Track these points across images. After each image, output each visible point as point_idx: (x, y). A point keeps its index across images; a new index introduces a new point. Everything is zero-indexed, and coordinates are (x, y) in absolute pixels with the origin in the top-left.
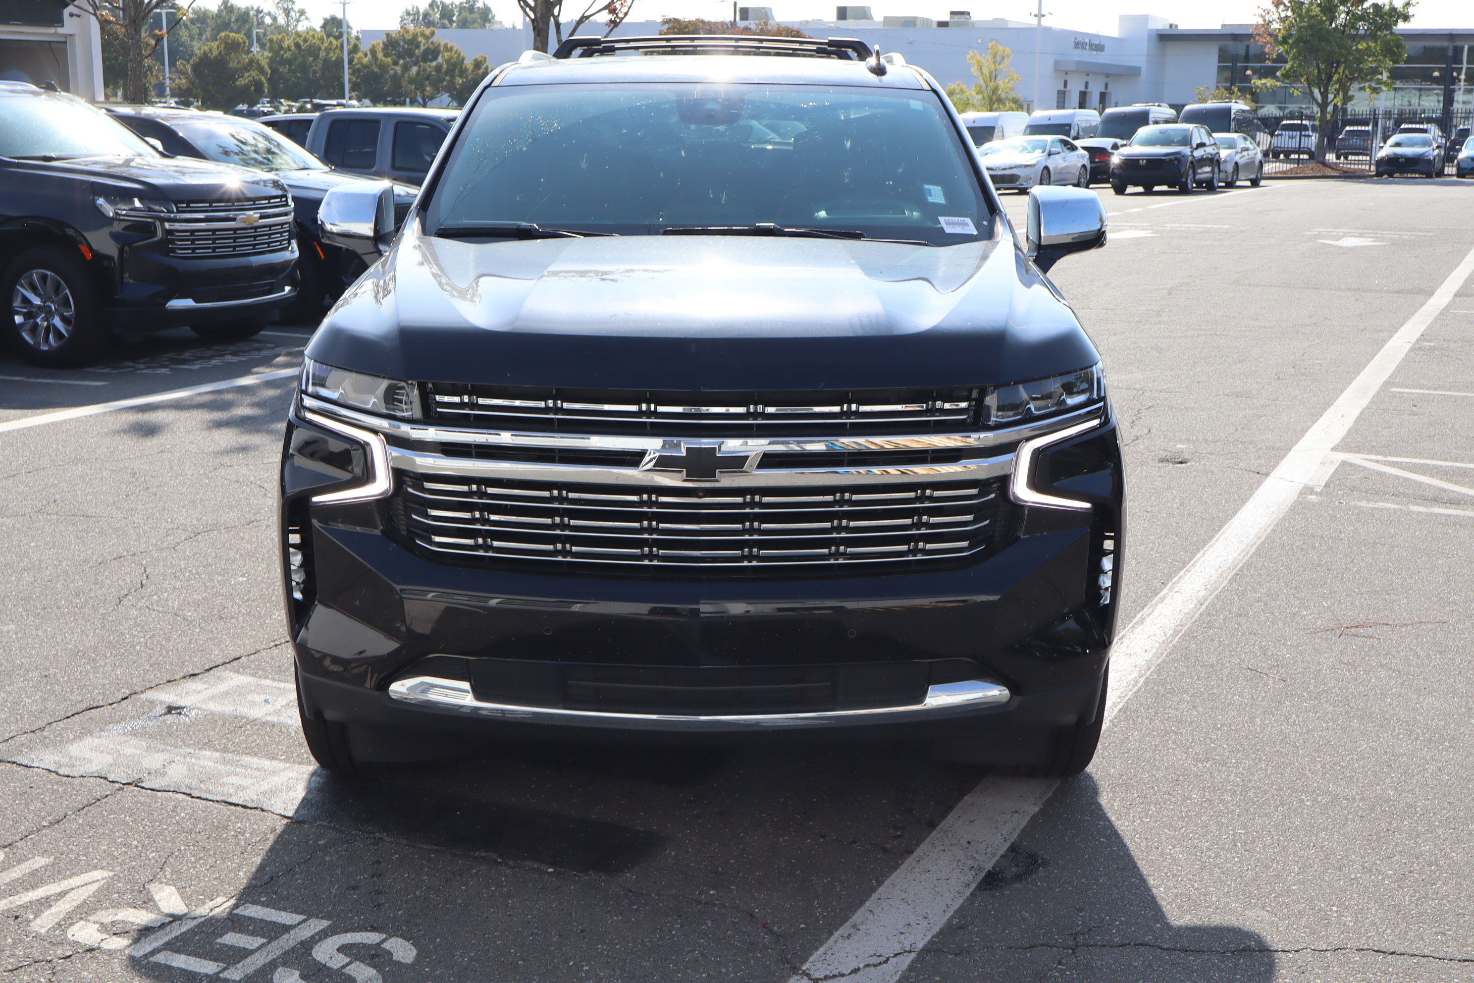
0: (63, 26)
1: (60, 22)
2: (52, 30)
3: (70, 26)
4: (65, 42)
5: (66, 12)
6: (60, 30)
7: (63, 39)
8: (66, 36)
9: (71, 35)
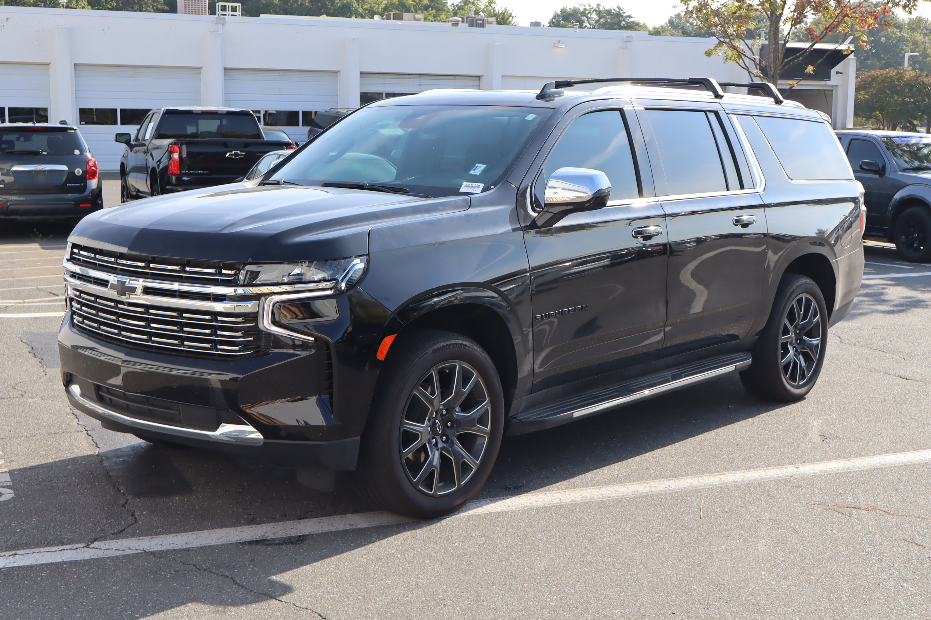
0: (830, 80)
1: (828, 77)
2: (823, 83)
3: (835, 79)
4: (832, 90)
5: (833, 71)
6: (828, 83)
7: (831, 89)
8: (832, 86)
9: (836, 86)
